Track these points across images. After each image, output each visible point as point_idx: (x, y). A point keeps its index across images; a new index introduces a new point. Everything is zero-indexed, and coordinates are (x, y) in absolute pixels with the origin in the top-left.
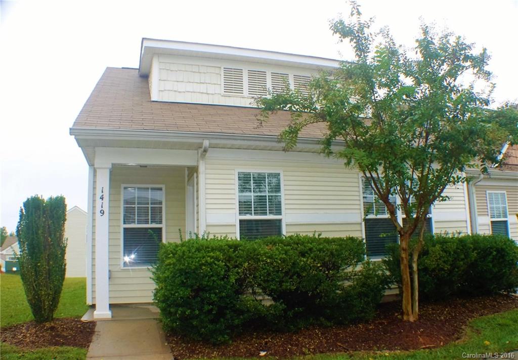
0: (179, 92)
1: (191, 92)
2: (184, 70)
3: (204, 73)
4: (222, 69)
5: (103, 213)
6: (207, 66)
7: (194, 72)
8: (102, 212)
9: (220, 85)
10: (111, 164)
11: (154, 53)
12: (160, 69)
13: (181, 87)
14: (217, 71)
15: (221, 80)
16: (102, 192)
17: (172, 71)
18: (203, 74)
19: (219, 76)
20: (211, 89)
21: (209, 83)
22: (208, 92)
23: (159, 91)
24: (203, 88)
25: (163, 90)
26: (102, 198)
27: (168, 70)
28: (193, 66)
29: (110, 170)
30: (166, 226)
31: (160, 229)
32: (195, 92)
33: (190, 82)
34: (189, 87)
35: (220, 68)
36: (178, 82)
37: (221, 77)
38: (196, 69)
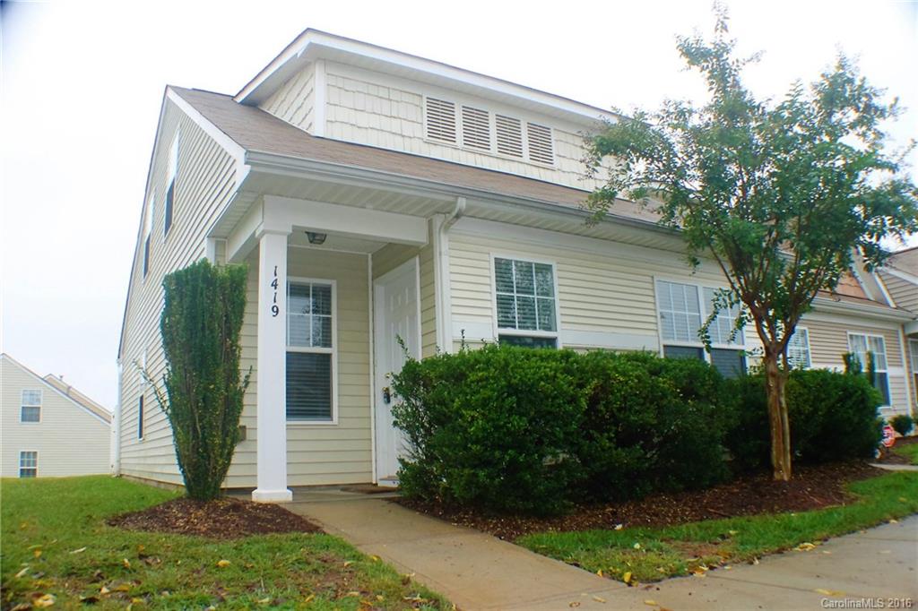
0: (359, 127)
1: (378, 130)
2: (366, 92)
3: (397, 102)
4: (425, 100)
5: (277, 312)
6: (401, 91)
7: (381, 97)
8: (275, 309)
9: (422, 124)
10: (291, 228)
11: (319, 59)
12: (328, 85)
13: (363, 119)
14: (416, 100)
15: (422, 116)
16: (276, 275)
17: (347, 91)
18: (395, 103)
19: (419, 108)
20: (408, 129)
21: (404, 119)
22: (404, 134)
23: (328, 121)
24: (395, 125)
25: (333, 120)
26: (275, 285)
27: (340, 88)
28: (380, 88)
29: (288, 237)
30: (338, 351)
31: (328, 356)
32: (382, 130)
33: (374, 113)
34: (375, 121)
35: (421, 96)
36: (356, 110)
37: (422, 111)
38: (383, 93)
